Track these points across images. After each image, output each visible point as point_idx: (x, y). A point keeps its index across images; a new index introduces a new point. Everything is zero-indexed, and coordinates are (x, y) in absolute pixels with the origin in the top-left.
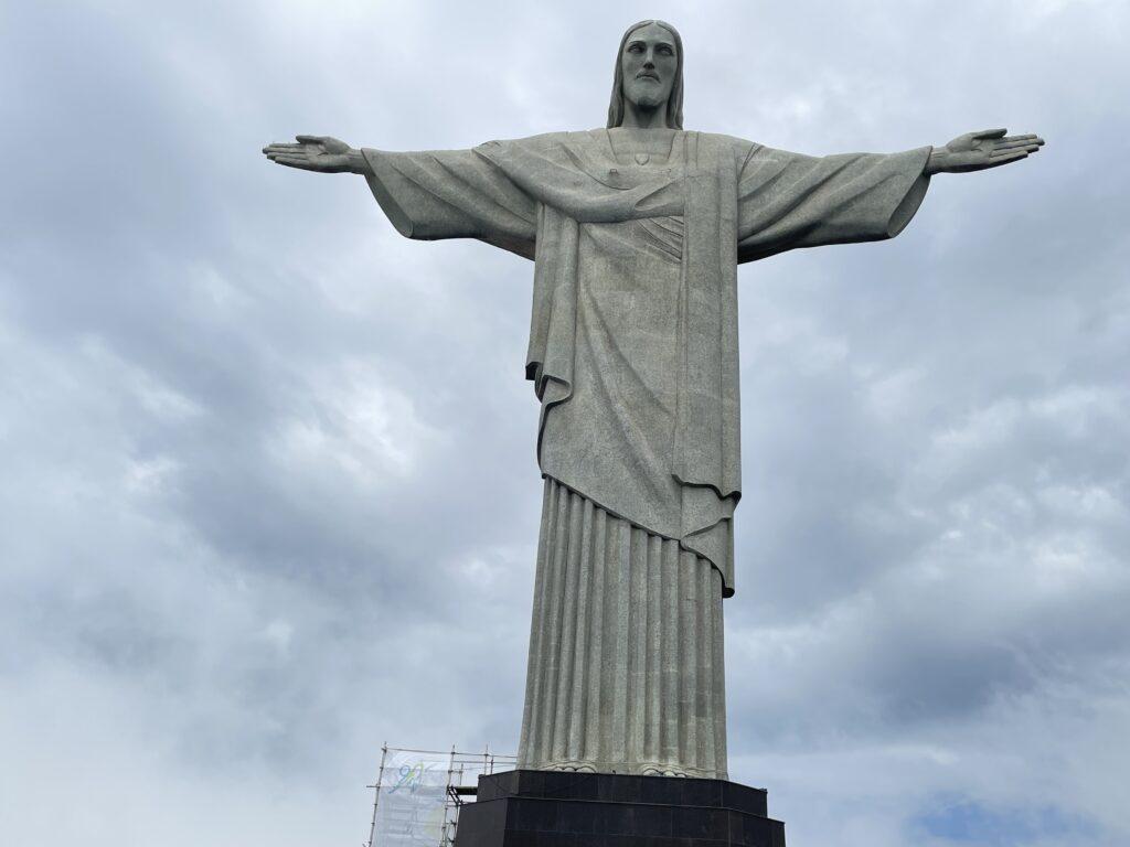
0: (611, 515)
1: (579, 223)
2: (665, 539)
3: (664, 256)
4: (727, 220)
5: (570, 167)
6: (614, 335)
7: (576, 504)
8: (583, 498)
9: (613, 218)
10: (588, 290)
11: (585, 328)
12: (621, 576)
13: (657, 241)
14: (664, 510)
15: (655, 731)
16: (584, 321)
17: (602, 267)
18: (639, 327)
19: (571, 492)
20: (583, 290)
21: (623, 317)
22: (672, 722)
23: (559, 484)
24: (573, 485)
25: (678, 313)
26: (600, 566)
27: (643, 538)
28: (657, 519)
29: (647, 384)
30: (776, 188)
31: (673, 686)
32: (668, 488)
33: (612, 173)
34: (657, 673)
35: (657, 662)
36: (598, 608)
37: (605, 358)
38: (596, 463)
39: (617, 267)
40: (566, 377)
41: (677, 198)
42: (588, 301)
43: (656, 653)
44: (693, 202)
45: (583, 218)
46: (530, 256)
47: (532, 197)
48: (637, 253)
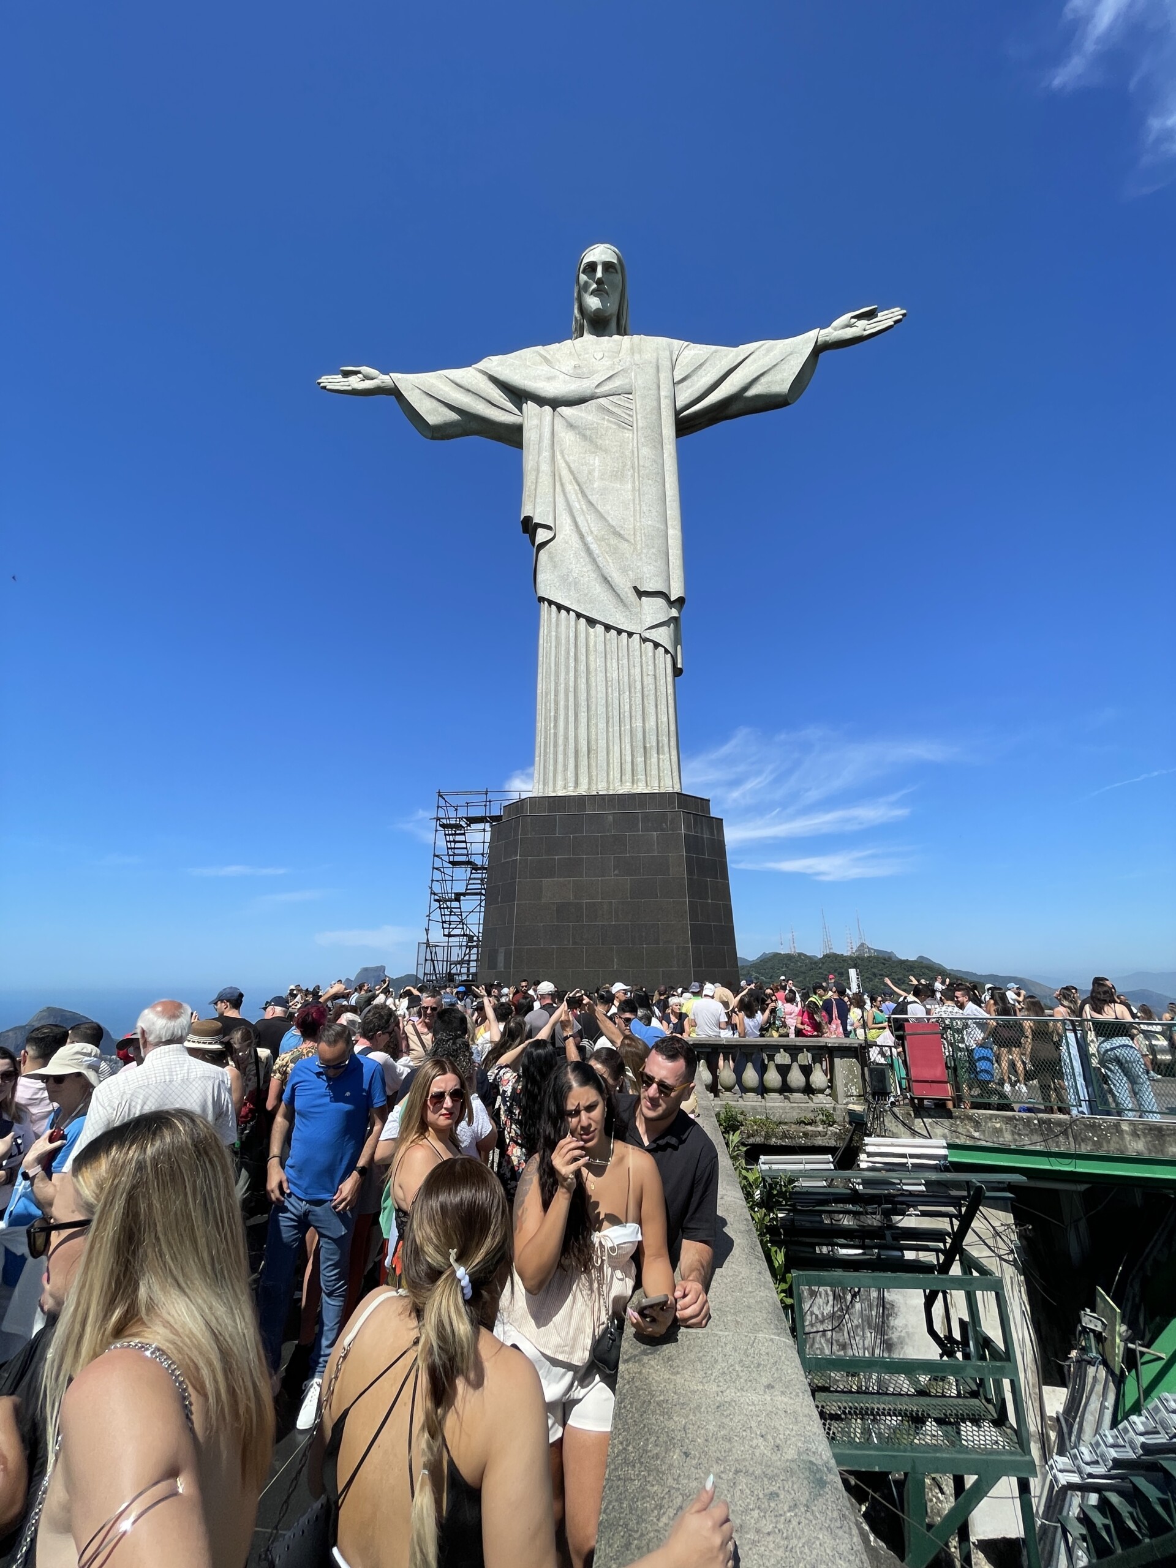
3: (619, 426)
4: (666, 397)
5: (546, 368)
6: (584, 487)
9: (578, 400)
10: (563, 457)
11: (562, 485)
12: (600, 662)
13: (613, 413)
14: (628, 613)
15: (628, 767)
16: (560, 479)
17: (572, 438)
18: (602, 479)
19: (559, 606)
20: (559, 457)
21: (590, 473)
23: (550, 602)
24: (560, 601)
25: (633, 467)
26: (582, 658)
27: (613, 632)
28: (623, 620)
29: (610, 521)
30: (701, 372)
31: (640, 735)
32: (632, 596)
33: (576, 367)
34: (628, 727)
35: (627, 720)
36: (582, 686)
37: (578, 504)
38: (576, 584)
39: (584, 437)
40: (551, 522)
41: (627, 381)
42: (564, 465)
43: (627, 714)
44: (640, 382)
48: (597, 423)
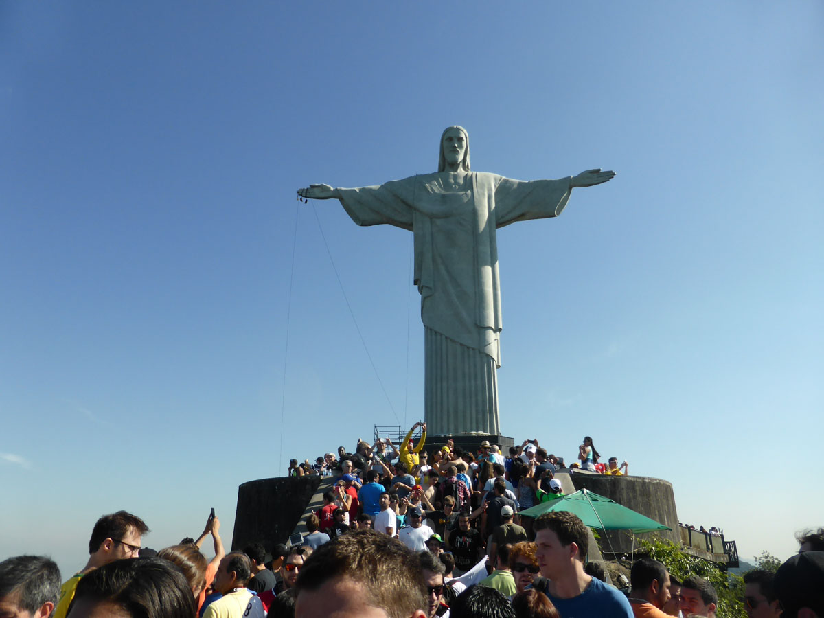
0: (453, 341)
1: (431, 218)
2: (474, 349)
3: (466, 232)
4: (491, 214)
6: (449, 267)
7: (439, 337)
8: (441, 335)
9: (446, 216)
10: (438, 249)
11: (438, 265)
13: (463, 225)
14: (472, 338)
16: (437, 262)
17: (442, 238)
18: (458, 263)
19: (436, 332)
20: (435, 248)
21: (452, 259)
22: (480, 416)
23: (431, 329)
24: (437, 330)
25: (474, 256)
26: (449, 361)
27: (465, 350)
28: (470, 342)
32: (474, 329)
33: (443, 196)
38: (445, 320)
39: (448, 237)
40: (431, 285)
42: (437, 253)
44: (477, 207)
45: (432, 217)
46: (411, 230)
47: (410, 207)
48: (455, 231)
